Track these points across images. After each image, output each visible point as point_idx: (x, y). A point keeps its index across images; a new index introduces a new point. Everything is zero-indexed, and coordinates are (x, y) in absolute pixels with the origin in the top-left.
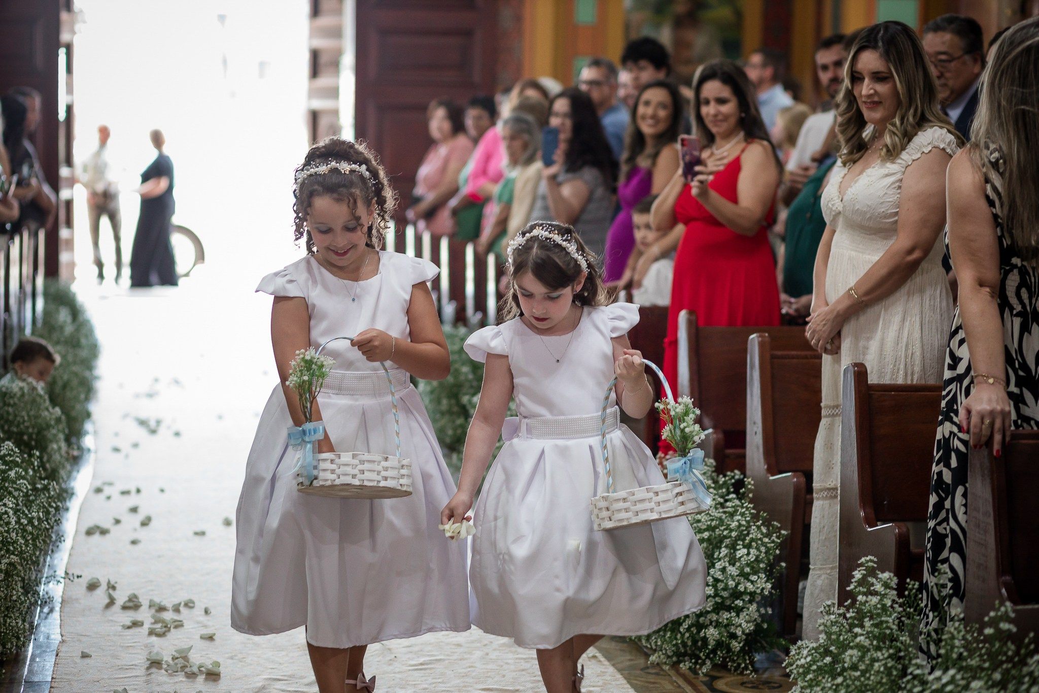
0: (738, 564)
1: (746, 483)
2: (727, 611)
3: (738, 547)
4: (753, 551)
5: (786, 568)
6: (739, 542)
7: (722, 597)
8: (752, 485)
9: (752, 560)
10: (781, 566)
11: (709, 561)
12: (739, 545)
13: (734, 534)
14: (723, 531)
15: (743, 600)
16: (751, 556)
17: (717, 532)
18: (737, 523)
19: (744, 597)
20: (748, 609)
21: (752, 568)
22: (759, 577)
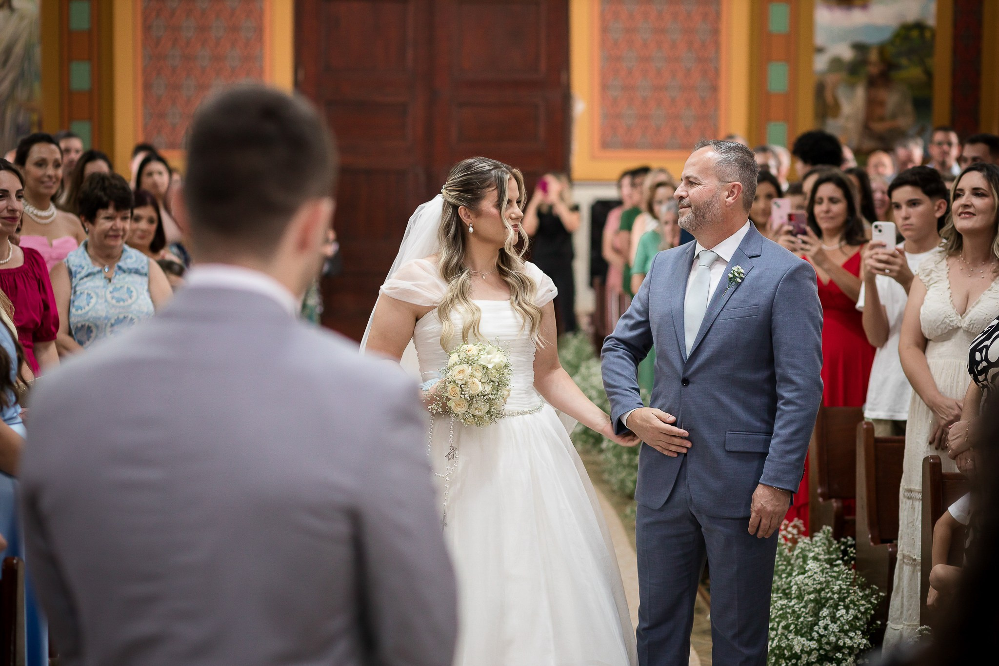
0: (839, 622)
1: (849, 552)
2: (830, 662)
3: (839, 608)
4: (851, 611)
5: (880, 625)
6: (840, 603)
7: (825, 650)
8: (855, 553)
9: (850, 619)
10: (876, 624)
11: (815, 619)
12: (840, 605)
13: (836, 596)
14: (828, 593)
15: (843, 653)
16: (849, 615)
17: (823, 594)
18: (838, 587)
19: (844, 650)
20: (846, 660)
21: (851, 626)
22: (856, 634)
